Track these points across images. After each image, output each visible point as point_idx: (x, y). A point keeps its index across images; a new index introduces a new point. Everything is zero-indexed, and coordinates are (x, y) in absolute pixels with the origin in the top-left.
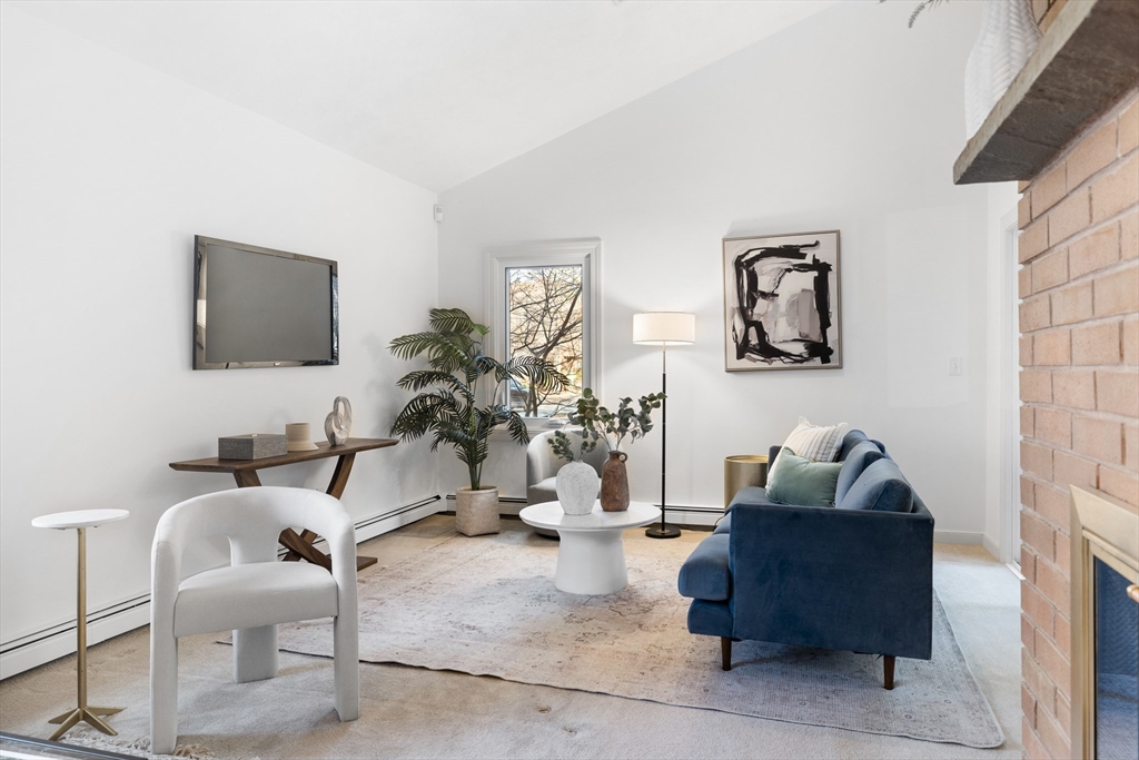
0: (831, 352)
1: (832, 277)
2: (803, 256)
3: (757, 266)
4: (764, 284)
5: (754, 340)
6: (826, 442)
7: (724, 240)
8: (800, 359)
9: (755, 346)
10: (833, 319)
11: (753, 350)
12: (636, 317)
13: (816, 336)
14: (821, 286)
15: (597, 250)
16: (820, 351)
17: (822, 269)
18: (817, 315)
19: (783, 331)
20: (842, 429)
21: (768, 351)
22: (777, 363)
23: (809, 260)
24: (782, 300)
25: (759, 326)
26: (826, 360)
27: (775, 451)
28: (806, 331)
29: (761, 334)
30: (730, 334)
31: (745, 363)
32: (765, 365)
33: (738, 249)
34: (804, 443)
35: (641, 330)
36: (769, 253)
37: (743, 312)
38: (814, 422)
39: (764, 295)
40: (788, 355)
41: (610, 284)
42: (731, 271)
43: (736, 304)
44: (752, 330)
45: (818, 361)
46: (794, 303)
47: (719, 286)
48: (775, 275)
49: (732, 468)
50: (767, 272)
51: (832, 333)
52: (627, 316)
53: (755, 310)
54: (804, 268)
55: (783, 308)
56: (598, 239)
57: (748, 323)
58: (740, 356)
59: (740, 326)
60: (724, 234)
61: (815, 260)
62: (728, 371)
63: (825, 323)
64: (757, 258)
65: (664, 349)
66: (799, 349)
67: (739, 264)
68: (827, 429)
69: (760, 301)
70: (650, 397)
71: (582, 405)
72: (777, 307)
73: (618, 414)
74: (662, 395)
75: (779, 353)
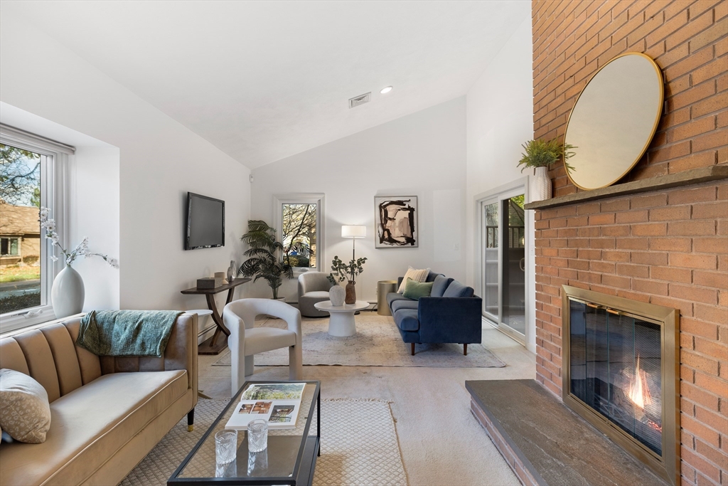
0: (414, 241)
1: (415, 213)
2: (405, 205)
3: (387, 208)
4: (390, 215)
5: (386, 236)
6: (422, 275)
7: (375, 197)
8: (404, 244)
9: (387, 238)
10: (415, 229)
11: (386, 240)
12: (343, 227)
13: (409, 235)
14: (411, 217)
15: (324, 198)
16: (411, 241)
17: (411, 210)
18: (410, 227)
19: (397, 233)
20: (428, 270)
21: (392, 241)
22: (395, 245)
23: (407, 207)
24: (397, 221)
25: (388, 231)
26: (413, 244)
27: (401, 280)
28: (405, 233)
29: (389, 234)
30: (377, 234)
31: (383, 245)
32: (391, 246)
33: (380, 201)
34: (413, 275)
35: (345, 231)
36: (392, 203)
37: (382, 225)
38: (415, 268)
39: (390, 219)
40: (399, 242)
41: (329, 212)
42: (378, 209)
43: (380, 222)
44: (386, 232)
45: (410, 244)
46: (401, 222)
47: (373, 215)
48: (394, 211)
49: (381, 286)
50: (391, 210)
51: (414, 235)
52: (339, 226)
53: (387, 225)
54: (405, 209)
55: (397, 224)
56: (324, 194)
57: (384, 230)
58: (381, 242)
59: (381, 231)
60: (375, 194)
61: (409, 207)
62: (376, 248)
63: (412, 230)
64: (387, 205)
65: (354, 239)
66: (403, 240)
67: (381, 207)
68: (421, 271)
69: (389, 221)
70: (361, 259)
71: (335, 263)
72: (395, 224)
73: (350, 266)
74: (365, 259)
75: (396, 241)
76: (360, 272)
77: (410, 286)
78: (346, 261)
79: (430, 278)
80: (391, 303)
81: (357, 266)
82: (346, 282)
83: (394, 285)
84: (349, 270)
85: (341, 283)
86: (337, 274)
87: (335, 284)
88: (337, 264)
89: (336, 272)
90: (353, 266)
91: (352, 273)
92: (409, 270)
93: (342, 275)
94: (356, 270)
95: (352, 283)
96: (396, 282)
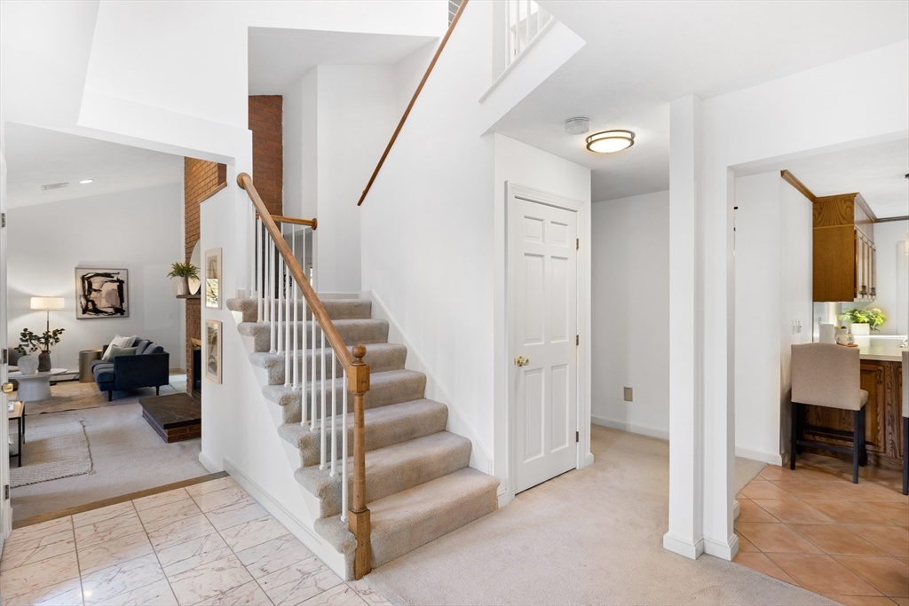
0: (124, 311)
1: (125, 286)
2: (112, 277)
3: (92, 279)
4: (95, 286)
5: (90, 306)
6: (129, 341)
7: (76, 268)
8: (112, 314)
9: (90, 308)
10: (125, 300)
11: (90, 311)
12: (32, 298)
13: (118, 306)
14: (120, 289)
16: (120, 311)
17: (121, 283)
18: (119, 299)
19: (102, 304)
20: (134, 337)
21: (96, 311)
22: (101, 315)
23: (115, 279)
24: (103, 293)
25: (93, 302)
26: (122, 314)
27: (106, 348)
28: (114, 304)
29: (94, 305)
30: (79, 305)
31: (86, 316)
32: (96, 316)
33: (83, 273)
34: (119, 342)
35: (35, 303)
36: (97, 275)
37: (85, 296)
38: (122, 336)
39: (95, 290)
40: (106, 312)
42: (80, 282)
43: (82, 293)
44: (90, 303)
45: (119, 314)
46: (109, 294)
47: (73, 286)
48: (100, 283)
49: (83, 356)
50: (96, 283)
51: (124, 305)
53: (91, 296)
54: (113, 281)
55: (104, 296)
57: (88, 301)
58: (84, 313)
59: (84, 301)
60: (76, 266)
61: (118, 279)
62: (78, 319)
63: (122, 301)
64: (92, 277)
65: (48, 311)
66: (111, 310)
67: (83, 278)
68: (128, 337)
69: (93, 293)
70: (57, 331)
71: (24, 335)
72: (101, 295)
73: (43, 338)
74: (63, 330)
75: (102, 312)
76: (56, 342)
77: (115, 351)
78: (39, 333)
79: (136, 343)
80: (93, 367)
81: (52, 337)
82: (39, 352)
83: (99, 353)
84: (43, 340)
85: (33, 353)
86: (27, 346)
87: (25, 354)
88: (27, 336)
89: (26, 343)
90: (47, 337)
91: (47, 343)
92: (116, 338)
93: (34, 346)
94: (51, 340)
95: (46, 353)
96: (101, 350)
